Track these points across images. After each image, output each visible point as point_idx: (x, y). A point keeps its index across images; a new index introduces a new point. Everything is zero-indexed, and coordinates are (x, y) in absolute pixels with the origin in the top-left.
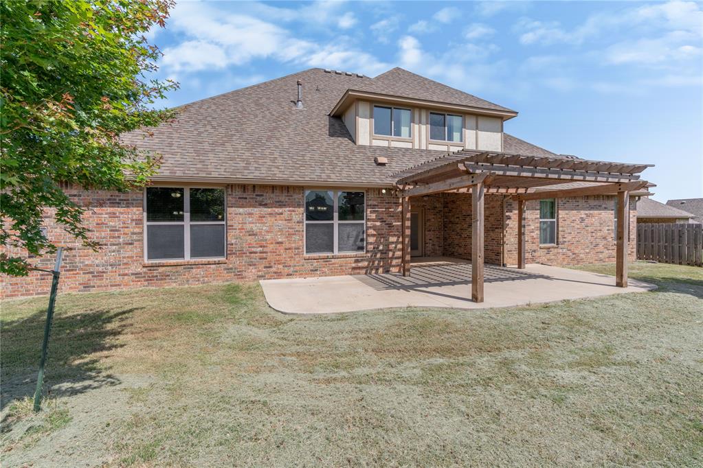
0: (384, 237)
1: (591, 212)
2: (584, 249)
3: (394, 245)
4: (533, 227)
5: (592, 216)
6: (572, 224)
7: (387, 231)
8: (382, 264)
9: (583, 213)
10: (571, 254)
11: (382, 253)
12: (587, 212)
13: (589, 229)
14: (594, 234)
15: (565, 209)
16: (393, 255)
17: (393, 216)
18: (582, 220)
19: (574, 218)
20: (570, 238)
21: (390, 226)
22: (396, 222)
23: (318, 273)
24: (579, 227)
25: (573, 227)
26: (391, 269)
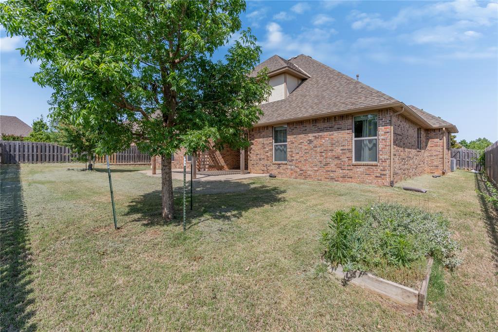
1: (320, 134)
2: (312, 167)
4: (267, 149)
5: (321, 137)
6: (300, 146)
9: (311, 136)
10: (298, 170)
12: (315, 135)
13: (318, 149)
14: (323, 154)
15: (293, 134)
18: (310, 142)
19: (301, 141)
20: (298, 157)
24: (306, 147)
25: (301, 148)
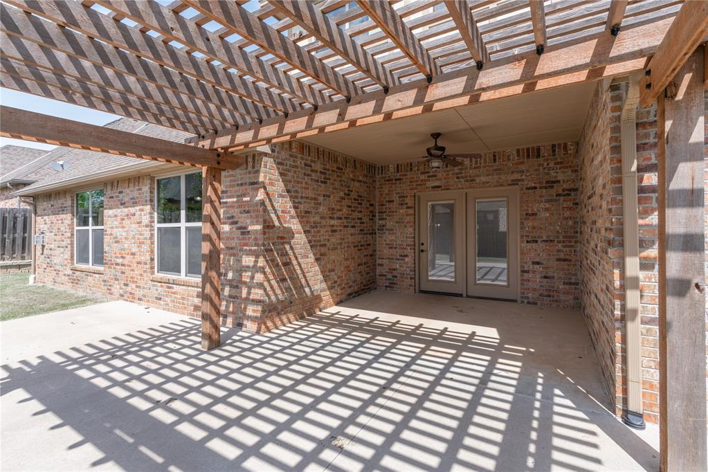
0: (234, 255)
3: (249, 274)
7: (238, 241)
8: (231, 309)
11: (231, 286)
16: (249, 293)
17: (248, 212)
21: (244, 231)
22: (252, 224)
23: (162, 303)
26: (245, 322)
